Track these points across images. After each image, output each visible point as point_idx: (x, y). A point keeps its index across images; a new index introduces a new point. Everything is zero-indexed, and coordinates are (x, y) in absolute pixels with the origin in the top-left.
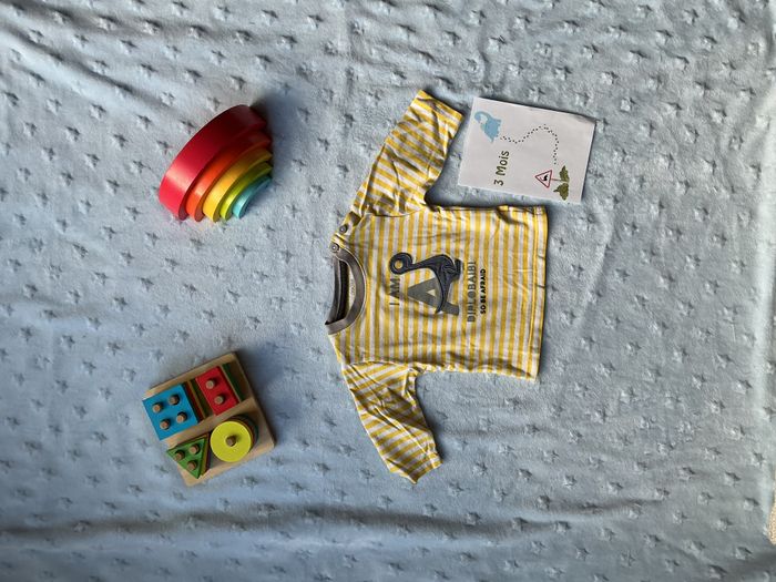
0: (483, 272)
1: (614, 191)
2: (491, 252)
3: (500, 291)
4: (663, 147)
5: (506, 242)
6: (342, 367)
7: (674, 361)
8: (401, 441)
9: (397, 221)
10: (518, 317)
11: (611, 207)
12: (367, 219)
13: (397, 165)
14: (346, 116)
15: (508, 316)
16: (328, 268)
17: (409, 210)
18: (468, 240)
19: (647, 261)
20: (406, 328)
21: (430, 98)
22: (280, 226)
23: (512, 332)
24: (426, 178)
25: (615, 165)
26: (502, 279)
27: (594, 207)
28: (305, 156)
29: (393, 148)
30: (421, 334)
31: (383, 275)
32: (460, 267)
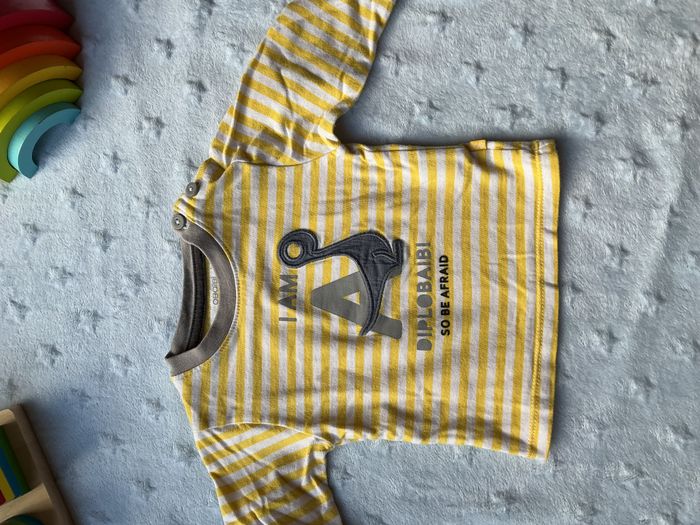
0: (444, 260)
1: (680, 109)
2: (457, 224)
3: (476, 294)
5: (484, 206)
6: (196, 434)
9: (289, 174)
10: (511, 341)
11: (677, 138)
12: (235, 170)
13: (286, 74)
15: (492, 341)
16: (174, 258)
17: (310, 154)
18: (415, 205)
20: (308, 361)
22: (92, 187)
23: (500, 369)
24: (337, 95)
25: (681, 63)
26: (478, 272)
27: (645, 138)
28: (134, 67)
29: (279, 46)
30: (336, 373)
31: (268, 269)
32: (402, 251)
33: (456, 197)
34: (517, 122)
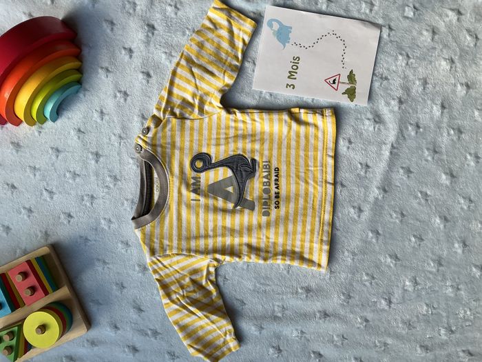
0: (277, 170)
1: (399, 93)
2: (284, 151)
3: (293, 187)
4: (445, 51)
5: (298, 142)
6: (148, 259)
7: (456, 252)
8: (202, 327)
9: (196, 123)
10: (310, 212)
11: (396, 109)
12: (168, 121)
13: (195, 70)
14: (148, 25)
15: (300, 212)
16: (135, 167)
17: (207, 113)
18: (262, 141)
19: (429, 158)
20: (206, 222)
21: (225, 6)
22: (89, 128)
23: (304, 226)
24: (222, 82)
25: (400, 68)
26: (294, 176)
27: (380, 108)
28: (111, 63)
29: (191, 55)
30: (220, 228)
31: (185, 174)
33: (283, 137)
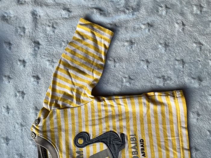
0: (142, 141)
2: (146, 126)
3: (157, 154)
5: (156, 118)
9: (76, 111)
12: (54, 112)
13: (71, 71)
14: (35, 42)
17: (83, 101)
18: (127, 119)
21: (88, 22)
24: (92, 77)
26: (157, 145)
29: (67, 60)
31: (71, 149)
32: (124, 139)
33: (144, 115)
34: (166, 82)
